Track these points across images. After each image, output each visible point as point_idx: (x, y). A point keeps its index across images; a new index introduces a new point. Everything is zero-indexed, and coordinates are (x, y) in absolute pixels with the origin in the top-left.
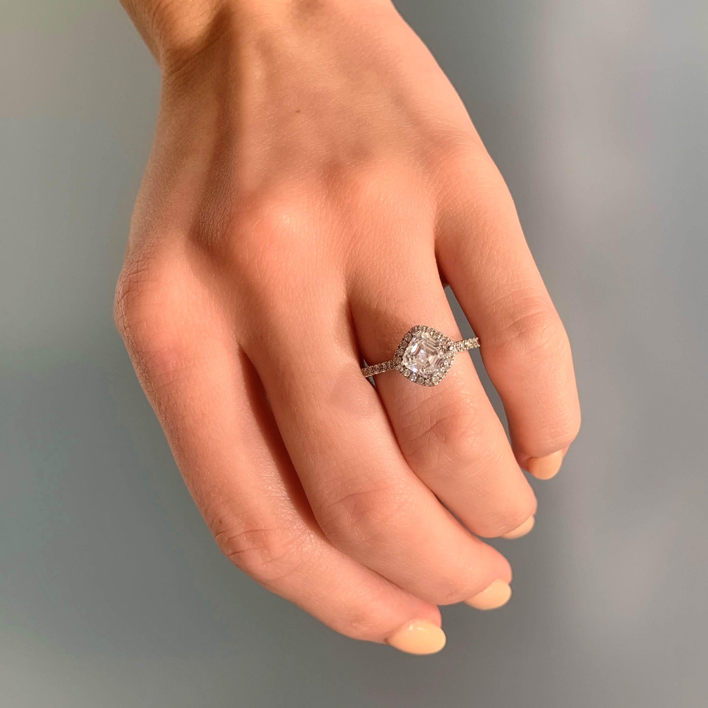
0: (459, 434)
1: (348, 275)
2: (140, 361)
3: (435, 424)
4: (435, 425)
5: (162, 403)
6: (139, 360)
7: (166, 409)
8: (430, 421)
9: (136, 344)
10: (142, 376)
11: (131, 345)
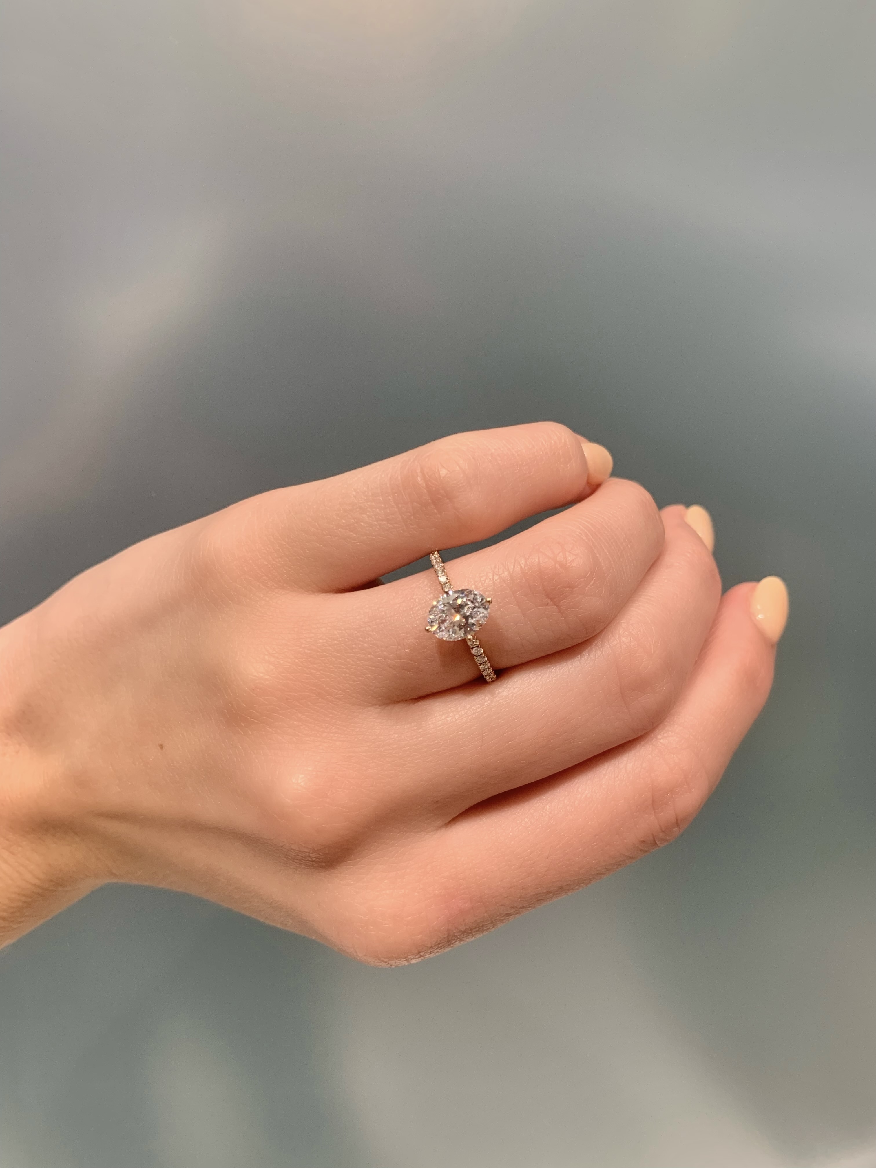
0: (563, 571)
1: (366, 703)
2: (459, 938)
3: (551, 601)
4: (551, 599)
5: (507, 912)
6: (457, 939)
7: (513, 908)
8: (547, 607)
9: (439, 944)
10: (475, 935)
11: (440, 950)
